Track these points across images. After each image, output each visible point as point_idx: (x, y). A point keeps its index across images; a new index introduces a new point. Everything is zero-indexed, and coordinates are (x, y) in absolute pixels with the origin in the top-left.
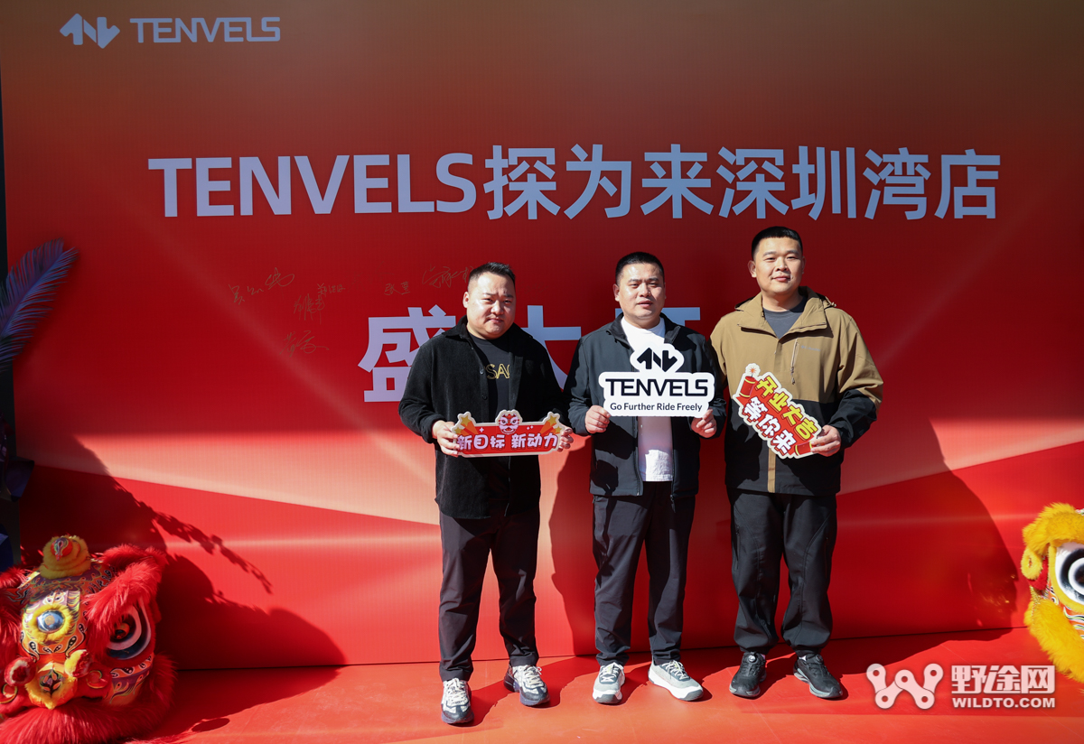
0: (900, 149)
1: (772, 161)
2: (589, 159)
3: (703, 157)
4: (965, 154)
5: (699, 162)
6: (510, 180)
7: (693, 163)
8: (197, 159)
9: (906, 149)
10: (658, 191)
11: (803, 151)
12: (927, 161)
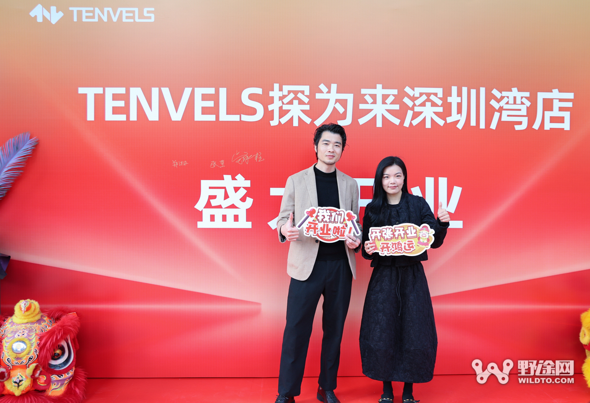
0: (513, 89)
1: (436, 95)
2: (329, 92)
3: (395, 92)
4: (552, 92)
5: (393, 95)
6: (283, 103)
7: (389, 96)
8: (106, 88)
9: (516, 88)
10: (369, 111)
11: (454, 89)
12: (528, 96)
